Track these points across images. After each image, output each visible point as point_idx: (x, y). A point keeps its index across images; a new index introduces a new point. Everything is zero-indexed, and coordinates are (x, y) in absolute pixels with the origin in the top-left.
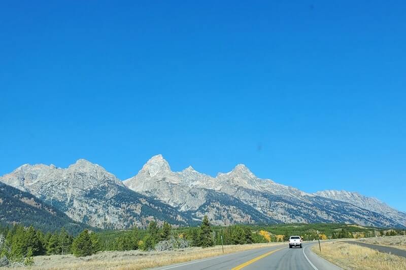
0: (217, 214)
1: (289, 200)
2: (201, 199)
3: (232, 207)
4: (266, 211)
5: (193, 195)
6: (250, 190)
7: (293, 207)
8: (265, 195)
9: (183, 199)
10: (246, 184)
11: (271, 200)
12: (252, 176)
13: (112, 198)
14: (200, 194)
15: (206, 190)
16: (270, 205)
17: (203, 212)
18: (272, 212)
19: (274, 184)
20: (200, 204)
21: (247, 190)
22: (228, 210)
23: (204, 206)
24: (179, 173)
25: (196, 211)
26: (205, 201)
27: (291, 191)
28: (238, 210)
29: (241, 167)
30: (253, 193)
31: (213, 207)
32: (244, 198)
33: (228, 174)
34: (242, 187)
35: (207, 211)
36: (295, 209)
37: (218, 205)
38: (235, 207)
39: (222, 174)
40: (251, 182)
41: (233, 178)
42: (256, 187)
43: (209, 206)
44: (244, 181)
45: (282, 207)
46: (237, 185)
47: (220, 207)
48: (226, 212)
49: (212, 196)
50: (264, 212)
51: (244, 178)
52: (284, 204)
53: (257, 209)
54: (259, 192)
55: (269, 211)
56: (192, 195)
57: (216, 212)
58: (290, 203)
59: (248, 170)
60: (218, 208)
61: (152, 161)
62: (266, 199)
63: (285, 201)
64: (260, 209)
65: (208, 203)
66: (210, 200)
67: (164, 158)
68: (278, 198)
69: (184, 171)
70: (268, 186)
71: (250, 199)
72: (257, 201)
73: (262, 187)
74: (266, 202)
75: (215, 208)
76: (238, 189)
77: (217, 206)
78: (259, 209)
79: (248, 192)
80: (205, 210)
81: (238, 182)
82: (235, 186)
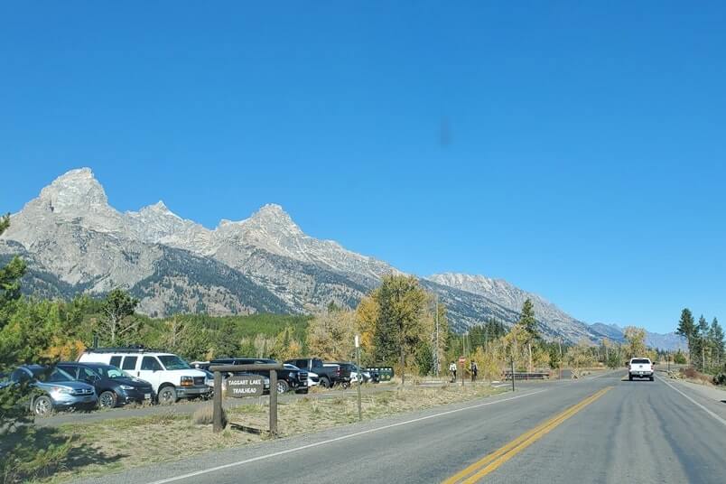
0: (172, 303)
2: (146, 268)
3: (214, 289)
4: (301, 303)
5: (131, 257)
6: (280, 257)
8: (308, 270)
9: (105, 265)
10: (276, 246)
11: (319, 281)
12: (293, 229)
14: (145, 256)
15: (162, 248)
16: (316, 290)
18: (315, 304)
19: (342, 250)
20: (141, 278)
21: (274, 259)
22: (202, 296)
23: (146, 282)
24: (132, 214)
27: (374, 268)
28: (228, 296)
29: (272, 209)
30: (284, 264)
31: (168, 287)
32: (260, 273)
33: (241, 223)
34: (263, 251)
35: (148, 295)
38: (223, 290)
39: (229, 223)
40: (289, 241)
41: (249, 232)
42: (300, 254)
43: (157, 285)
44: (272, 239)
45: (338, 295)
46: (254, 247)
47: (186, 288)
48: (197, 298)
50: (297, 304)
51: (275, 233)
52: (345, 288)
53: (281, 296)
54: (298, 262)
55: (311, 302)
56: (128, 259)
57: (171, 298)
58: (358, 288)
59: (289, 219)
60: (179, 290)
61: (64, 181)
62: (309, 277)
64: (290, 296)
65: (156, 278)
67: (95, 177)
68: (335, 276)
69: (144, 212)
70: (327, 255)
71: (274, 276)
72: (290, 281)
73: (310, 255)
74: (306, 284)
75: (172, 290)
76: (254, 254)
77: (180, 284)
78: (287, 297)
79: (273, 262)
80: (146, 292)
81: (257, 241)
82: (247, 248)
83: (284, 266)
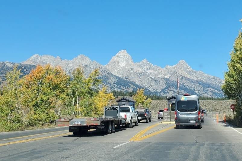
1: (214, 86)
2: (162, 85)
3: (182, 91)
7: (218, 92)
8: (200, 83)
10: (187, 75)
11: (204, 86)
12: (189, 68)
13: (114, 83)
14: (161, 82)
15: (165, 79)
16: (203, 90)
17: (165, 93)
20: (163, 88)
21: (188, 79)
22: (180, 93)
23: (165, 89)
25: (160, 93)
26: (165, 87)
27: (215, 80)
29: (182, 62)
30: (191, 81)
31: (171, 90)
33: (173, 66)
34: (185, 77)
35: (167, 93)
36: (219, 93)
37: (173, 89)
38: (184, 91)
40: (189, 73)
42: (193, 77)
43: (168, 90)
44: (185, 72)
45: (211, 92)
46: (182, 76)
47: (175, 91)
49: (169, 84)
50: (200, 94)
51: (186, 70)
52: (212, 89)
54: (195, 80)
56: (156, 82)
57: (173, 94)
58: (216, 89)
59: (187, 65)
60: (174, 91)
62: (200, 86)
63: (213, 88)
64: (197, 92)
65: (167, 88)
66: (168, 86)
68: (208, 85)
70: (201, 76)
71: (190, 85)
72: (195, 87)
73: (196, 77)
74: (200, 88)
75: (172, 91)
76: (182, 78)
79: (189, 81)
81: (182, 73)
82: (180, 76)
83: (193, 82)
